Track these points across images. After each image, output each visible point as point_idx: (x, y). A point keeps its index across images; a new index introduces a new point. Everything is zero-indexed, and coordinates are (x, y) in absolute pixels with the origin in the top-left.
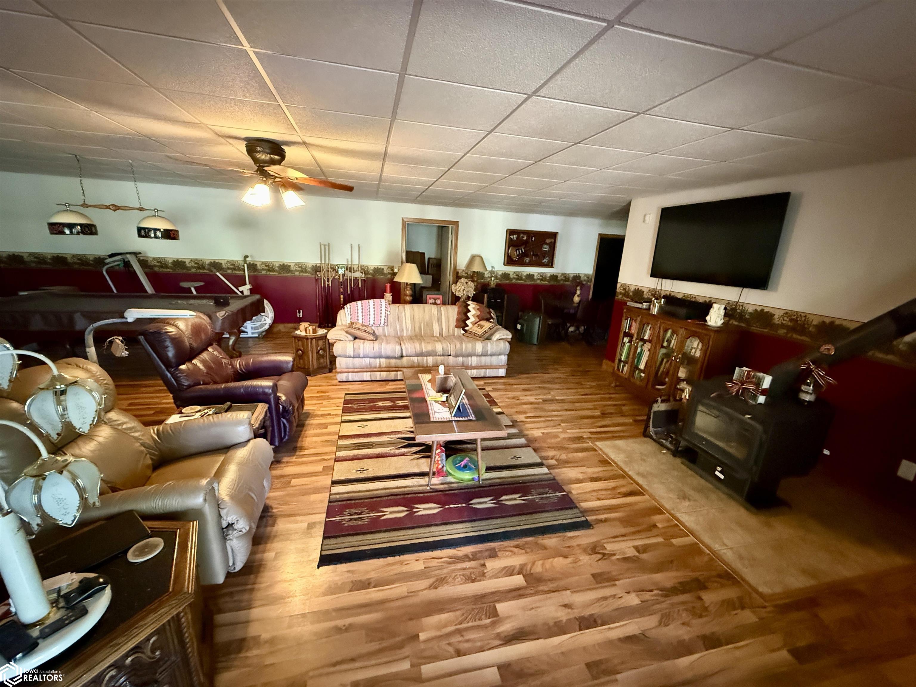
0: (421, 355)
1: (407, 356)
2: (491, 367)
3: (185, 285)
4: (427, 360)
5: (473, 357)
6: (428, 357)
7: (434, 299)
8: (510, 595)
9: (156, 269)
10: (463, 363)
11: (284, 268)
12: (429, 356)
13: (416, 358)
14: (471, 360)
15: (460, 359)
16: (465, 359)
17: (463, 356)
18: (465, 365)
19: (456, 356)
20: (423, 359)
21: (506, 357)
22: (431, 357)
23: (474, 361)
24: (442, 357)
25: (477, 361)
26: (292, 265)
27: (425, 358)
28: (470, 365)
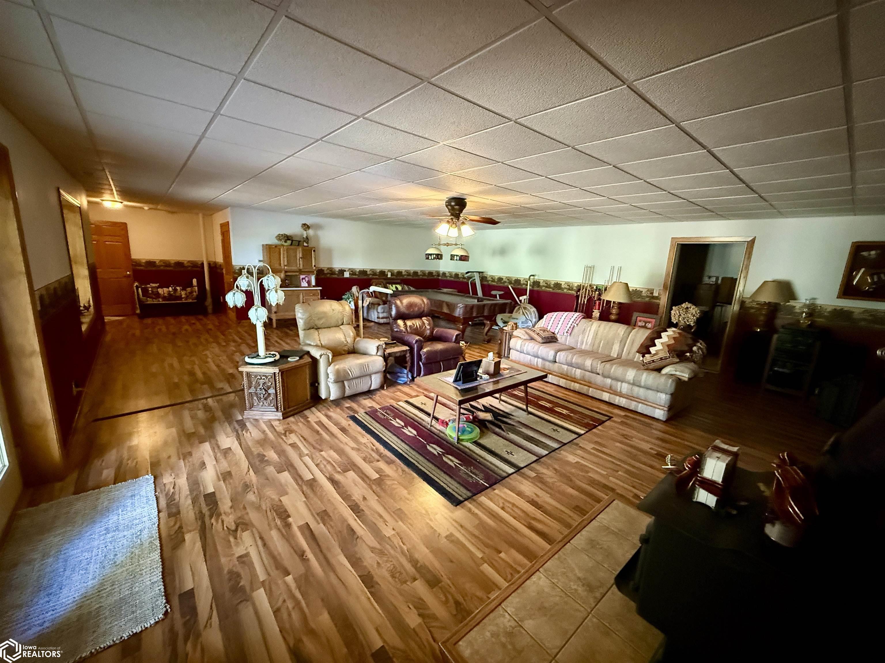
0: (570, 365)
1: (559, 363)
2: (644, 401)
3: (493, 292)
4: (575, 371)
5: (624, 384)
6: (577, 370)
7: (644, 321)
8: (361, 475)
9: (490, 282)
10: (611, 387)
11: (558, 285)
12: (578, 368)
13: (566, 366)
14: (621, 387)
15: (609, 381)
16: (614, 382)
17: (613, 379)
18: (613, 388)
19: (605, 376)
20: (572, 370)
21: (668, 397)
22: (580, 370)
23: (625, 388)
24: (590, 373)
25: (628, 389)
26: (563, 283)
27: (575, 369)
28: (619, 391)
